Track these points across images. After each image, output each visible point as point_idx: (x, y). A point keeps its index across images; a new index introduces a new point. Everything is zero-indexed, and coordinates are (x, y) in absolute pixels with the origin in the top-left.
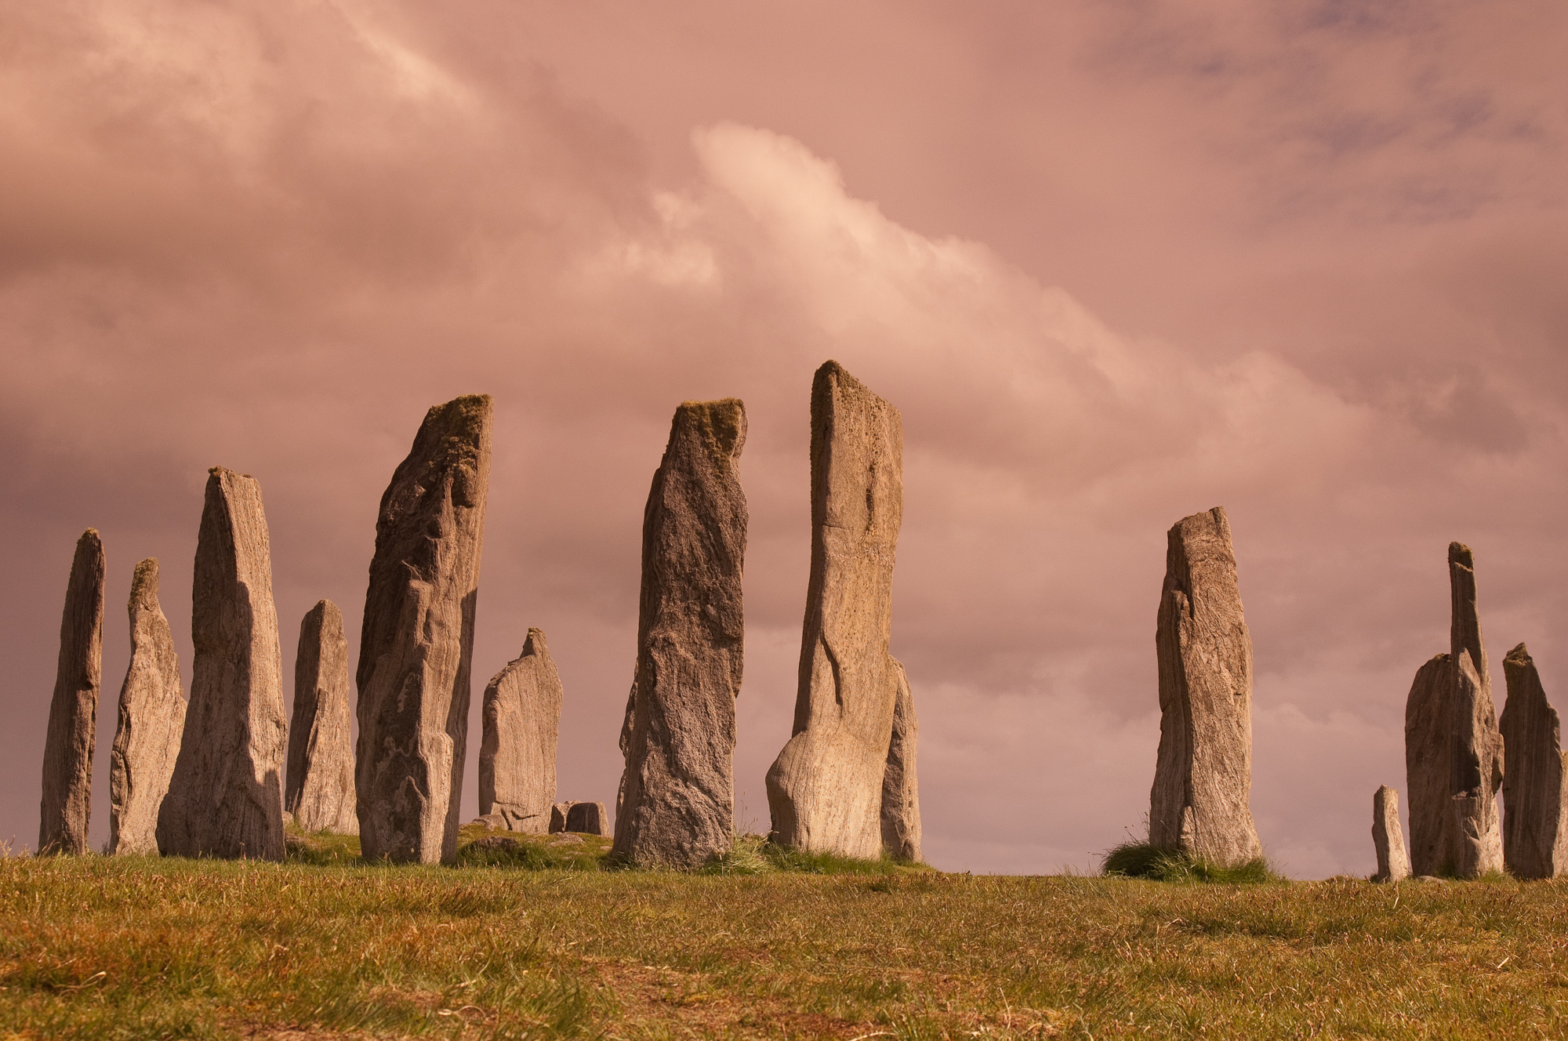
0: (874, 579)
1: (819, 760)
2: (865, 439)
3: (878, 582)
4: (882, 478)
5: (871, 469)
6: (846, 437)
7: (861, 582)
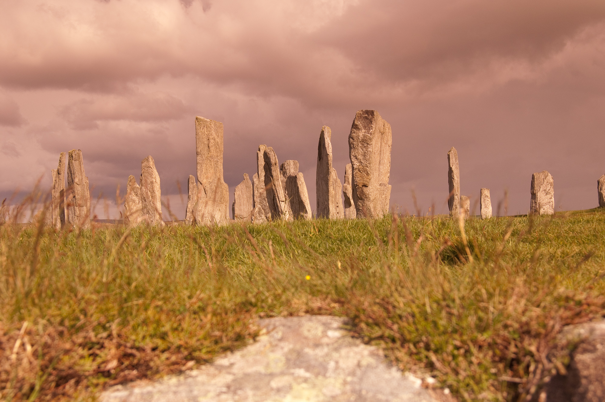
0: (213, 164)
1: (201, 208)
2: (206, 133)
3: (214, 165)
4: (212, 141)
5: (208, 139)
6: (200, 134)
7: (207, 166)
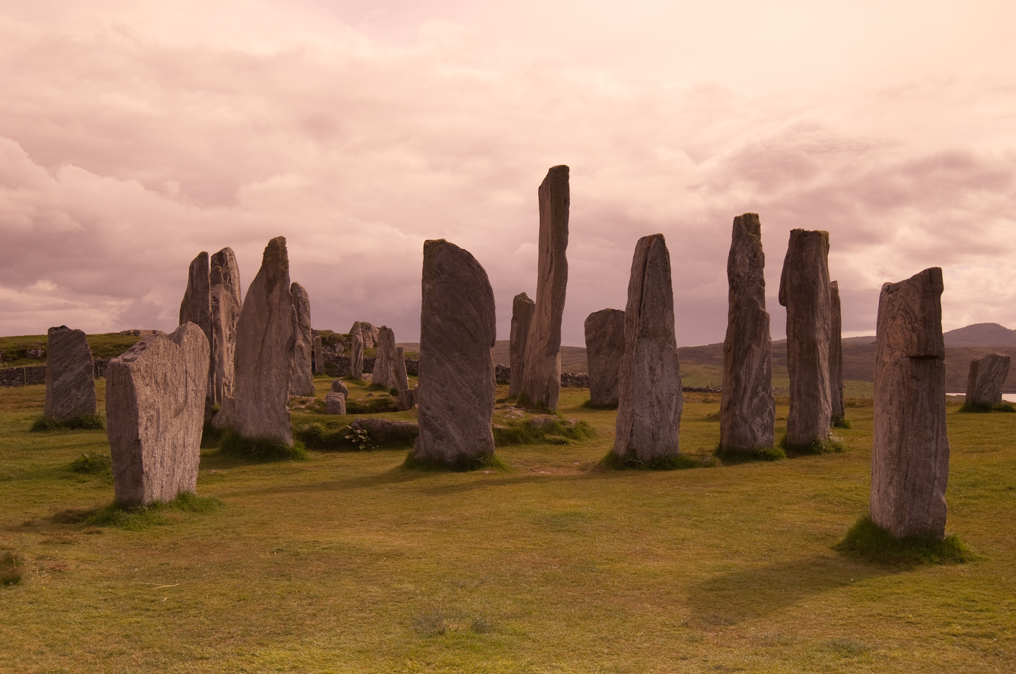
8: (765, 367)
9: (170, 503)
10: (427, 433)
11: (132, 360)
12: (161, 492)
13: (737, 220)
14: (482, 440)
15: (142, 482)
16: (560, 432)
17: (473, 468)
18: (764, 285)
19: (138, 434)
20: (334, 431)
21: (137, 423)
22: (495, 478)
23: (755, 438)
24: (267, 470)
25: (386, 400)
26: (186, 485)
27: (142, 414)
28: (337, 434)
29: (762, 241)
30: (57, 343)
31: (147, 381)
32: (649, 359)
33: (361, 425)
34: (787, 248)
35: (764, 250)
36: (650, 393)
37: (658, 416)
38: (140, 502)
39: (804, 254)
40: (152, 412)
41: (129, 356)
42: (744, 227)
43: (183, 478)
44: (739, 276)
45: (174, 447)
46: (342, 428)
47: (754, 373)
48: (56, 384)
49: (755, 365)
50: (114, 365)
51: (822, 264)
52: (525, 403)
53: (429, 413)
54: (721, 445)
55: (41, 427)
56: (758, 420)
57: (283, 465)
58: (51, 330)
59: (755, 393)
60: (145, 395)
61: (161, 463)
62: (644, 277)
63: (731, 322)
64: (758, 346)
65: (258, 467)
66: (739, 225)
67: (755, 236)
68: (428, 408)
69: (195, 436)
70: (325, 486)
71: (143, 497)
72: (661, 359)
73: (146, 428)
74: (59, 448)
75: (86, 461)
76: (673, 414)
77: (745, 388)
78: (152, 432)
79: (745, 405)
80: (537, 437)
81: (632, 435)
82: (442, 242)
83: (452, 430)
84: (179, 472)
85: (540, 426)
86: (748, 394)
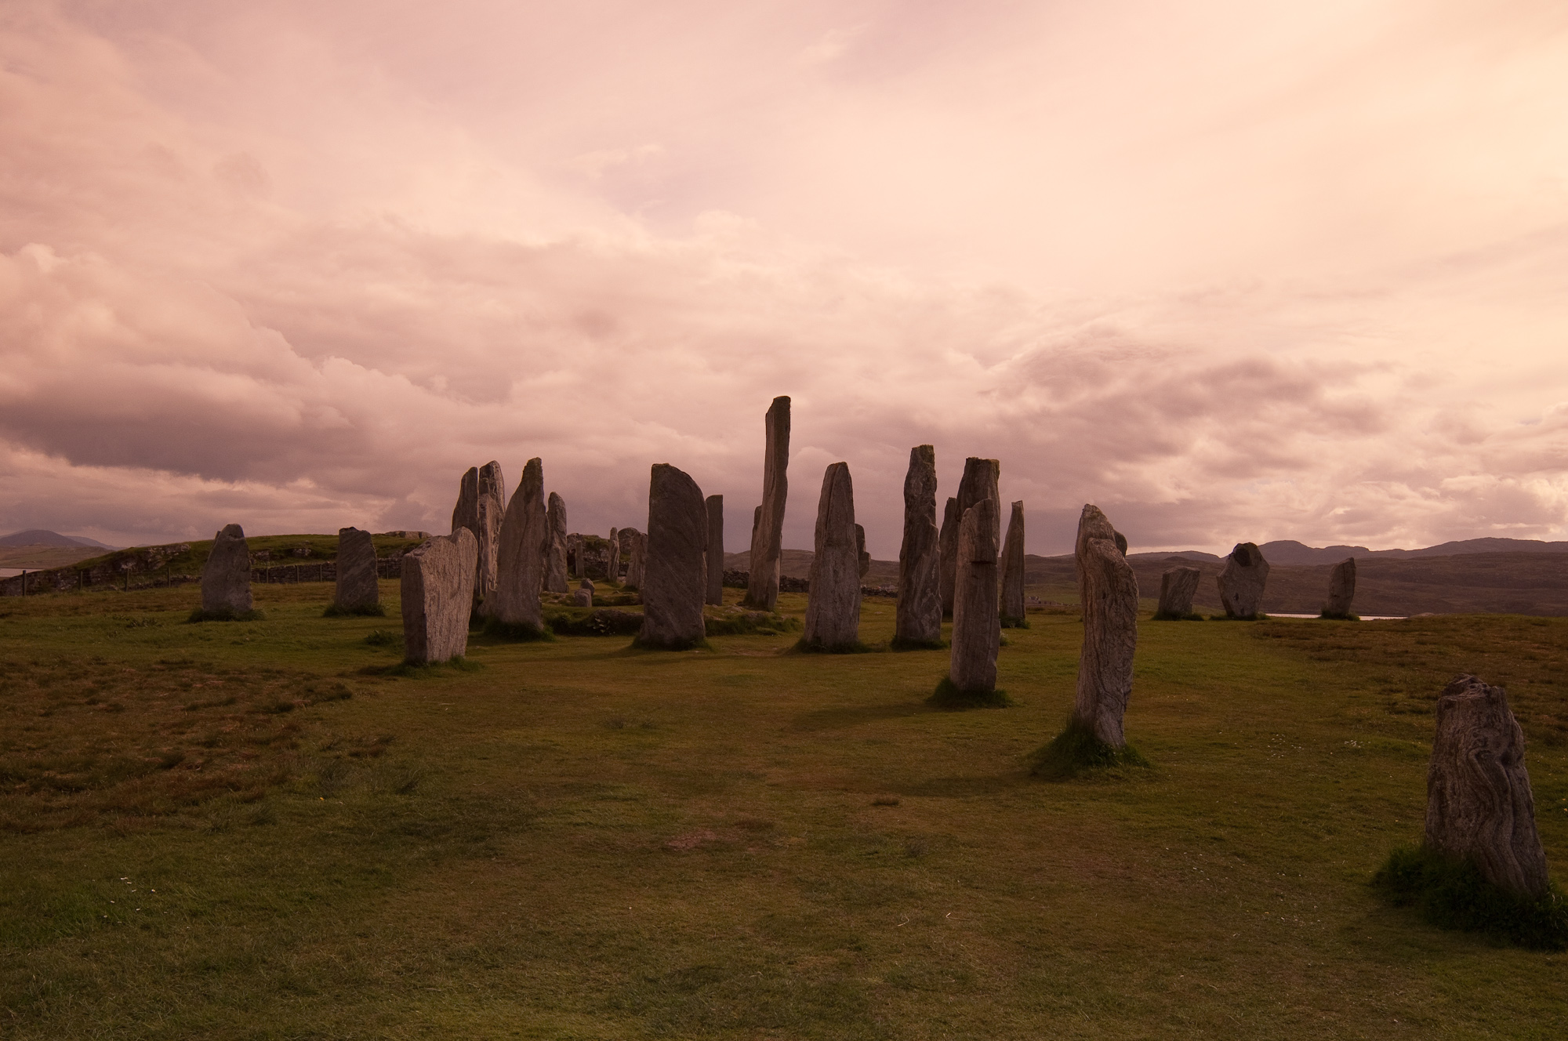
8: (933, 572)
9: (445, 662)
10: (650, 620)
11: (420, 555)
12: (440, 654)
13: (914, 450)
14: (695, 626)
15: (426, 646)
16: (770, 625)
17: (686, 648)
18: (935, 505)
19: (424, 610)
20: (579, 620)
21: (423, 601)
22: (703, 655)
23: (923, 631)
24: (521, 648)
25: (628, 597)
26: (458, 651)
27: (427, 594)
28: (581, 622)
29: (936, 467)
30: (347, 542)
31: (432, 570)
32: (834, 564)
33: (602, 614)
34: (963, 473)
35: (937, 476)
36: (833, 592)
37: (840, 610)
38: (424, 660)
39: (976, 479)
40: (435, 594)
41: (418, 552)
42: (920, 457)
43: (455, 645)
44: (913, 497)
45: (450, 621)
46: (585, 617)
47: (923, 577)
48: (346, 576)
49: (925, 572)
50: (407, 558)
51: (992, 487)
52: (749, 602)
53: (652, 604)
54: (896, 636)
55: (331, 613)
56: (927, 616)
57: (535, 644)
58: (341, 530)
59: (924, 593)
60: (430, 581)
61: (440, 633)
62: (830, 497)
63: (905, 534)
64: (928, 555)
65: (514, 645)
66: (915, 454)
67: (929, 463)
68: (652, 600)
69: (465, 615)
70: (567, 659)
71: (426, 657)
72: (843, 564)
73: (430, 606)
74: (351, 629)
75: (377, 636)
76: (852, 609)
77: (916, 588)
78: (434, 608)
79: (916, 604)
80: (750, 628)
81: (817, 625)
82: (667, 465)
83: (670, 618)
84: (452, 640)
85: (753, 619)
86: (918, 595)
